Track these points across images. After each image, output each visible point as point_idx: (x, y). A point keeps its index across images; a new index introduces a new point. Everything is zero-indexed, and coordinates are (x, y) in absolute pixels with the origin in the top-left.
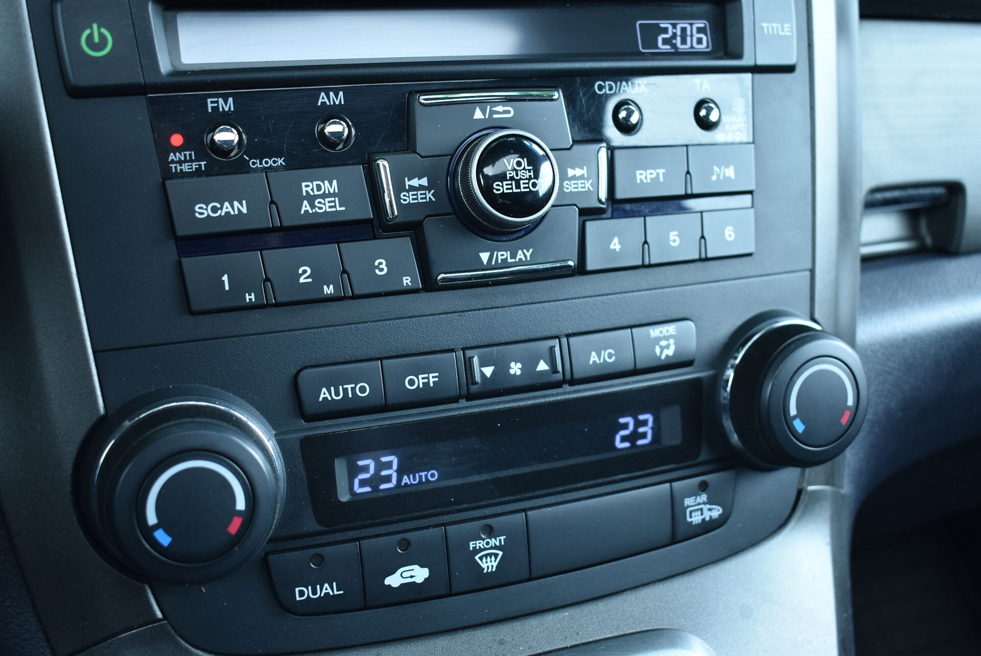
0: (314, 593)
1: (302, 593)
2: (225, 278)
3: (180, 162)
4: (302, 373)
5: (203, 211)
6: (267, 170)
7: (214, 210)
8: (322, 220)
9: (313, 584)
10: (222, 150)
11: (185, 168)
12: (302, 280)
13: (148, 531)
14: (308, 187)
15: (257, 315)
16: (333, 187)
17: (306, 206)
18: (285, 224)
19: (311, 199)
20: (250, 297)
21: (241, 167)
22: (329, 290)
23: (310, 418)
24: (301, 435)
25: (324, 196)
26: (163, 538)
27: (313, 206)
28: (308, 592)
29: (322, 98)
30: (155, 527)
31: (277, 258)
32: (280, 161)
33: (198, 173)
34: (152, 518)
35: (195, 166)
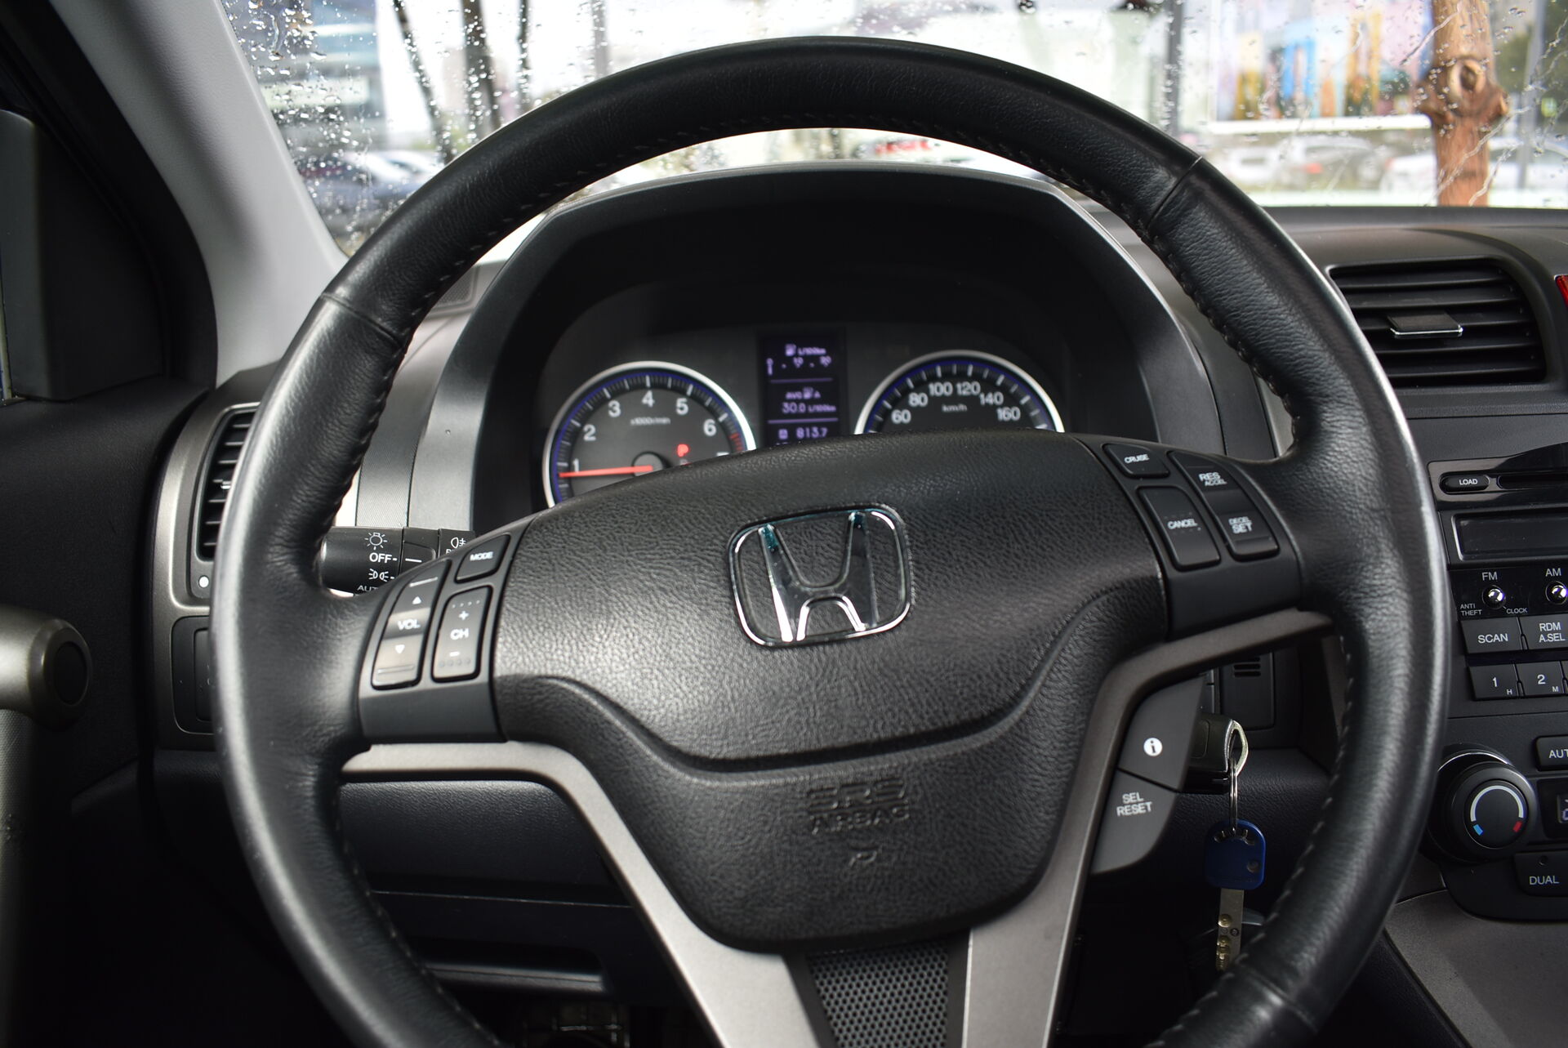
0: (1541, 881)
1: (1533, 880)
2: (1495, 680)
3: (1467, 610)
4: (1540, 740)
5: (1483, 639)
6: (1519, 615)
7: (1489, 638)
8: (1552, 647)
9: (1541, 874)
10: (1492, 602)
11: (1470, 613)
12: (1539, 683)
13: (1470, 825)
14: (1543, 627)
15: (1511, 703)
16: (1557, 626)
17: (1542, 638)
18: (1531, 648)
19: (1545, 633)
20: (1509, 692)
21: (1503, 614)
22: (1555, 689)
23: (1541, 768)
24: (1538, 779)
25: (1553, 632)
26: (1478, 830)
27: (1546, 638)
28: (1537, 880)
29: (1548, 572)
30: (1475, 823)
31: (1524, 669)
32: (1524, 610)
33: (1477, 617)
34: (1473, 818)
35: (1475, 612)
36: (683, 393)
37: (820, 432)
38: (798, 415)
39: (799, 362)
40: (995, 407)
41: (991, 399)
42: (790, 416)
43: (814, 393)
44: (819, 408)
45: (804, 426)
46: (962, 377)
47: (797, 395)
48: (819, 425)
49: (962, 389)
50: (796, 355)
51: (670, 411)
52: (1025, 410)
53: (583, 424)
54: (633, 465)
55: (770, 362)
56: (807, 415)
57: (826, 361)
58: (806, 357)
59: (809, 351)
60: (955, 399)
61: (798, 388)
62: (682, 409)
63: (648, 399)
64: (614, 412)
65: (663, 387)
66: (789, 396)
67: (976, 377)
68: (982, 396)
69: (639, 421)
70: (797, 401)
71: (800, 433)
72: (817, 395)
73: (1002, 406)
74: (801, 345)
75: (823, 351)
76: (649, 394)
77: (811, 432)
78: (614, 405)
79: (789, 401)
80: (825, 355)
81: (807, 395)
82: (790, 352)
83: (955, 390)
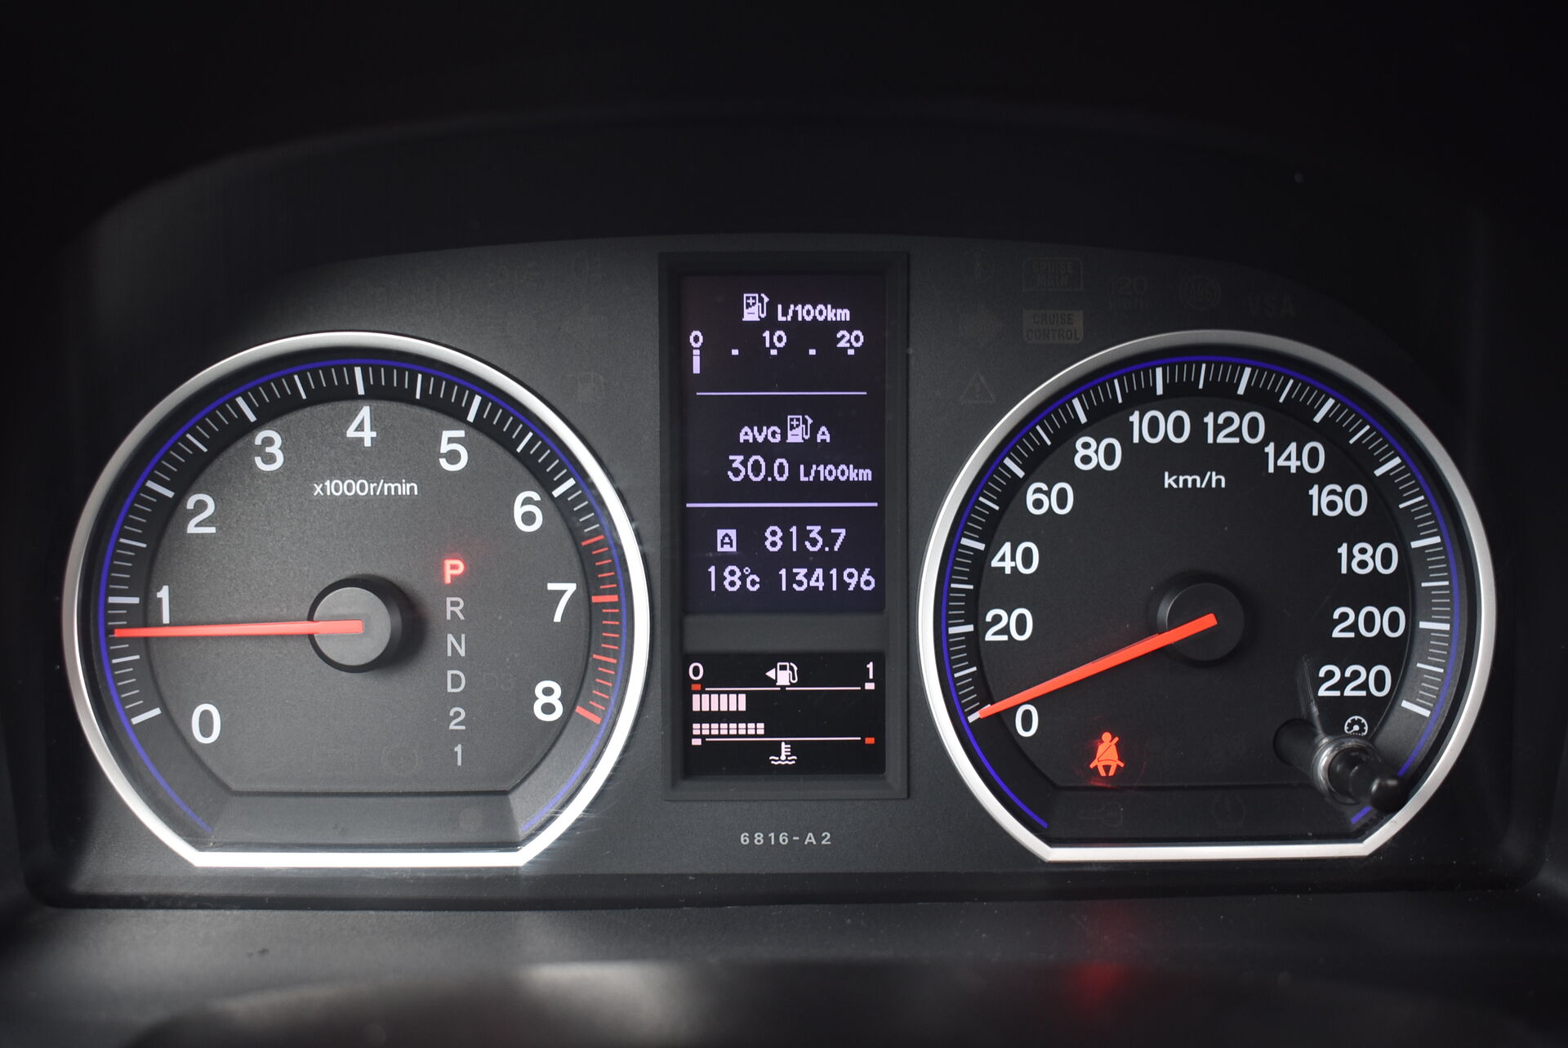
36: (457, 414)
37: (830, 539)
38: (768, 490)
39: (776, 341)
40: (1303, 480)
41: (1292, 459)
42: (747, 490)
43: (815, 430)
44: (827, 472)
45: (784, 519)
46: (1221, 396)
47: (770, 434)
48: (827, 519)
49: (1218, 429)
50: (770, 323)
51: (423, 463)
52: (1384, 493)
53: (181, 496)
54: (310, 618)
55: (696, 338)
56: (791, 488)
57: (850, 341)
58: (795, 328)
59: (805, 312)
60: (1197, 454)
61: (774, 413)
62: (453, 457)
63: (362, 427)
64: (270, 459)
65: (404, 396)
66: (746, 435)
67: (1256, 398)
68: (1270, 449)
69: (335, 488)
70: (769, 451)
71: (773, 539)
72: (824, 435)
73: (1322, 480)
74: (782, 296)
75: (844, 314)
76: (365, 413)
77: (804, 535)
78: (269, 442)
79: (748, 449)
80: (849, 327)
81: (796, 436)
82: (752, 314)
83: (1199, 428)
